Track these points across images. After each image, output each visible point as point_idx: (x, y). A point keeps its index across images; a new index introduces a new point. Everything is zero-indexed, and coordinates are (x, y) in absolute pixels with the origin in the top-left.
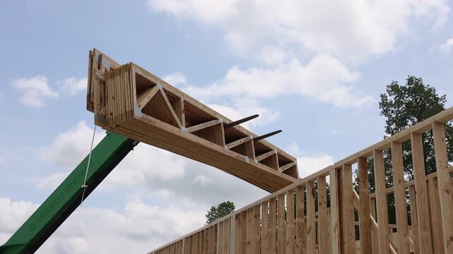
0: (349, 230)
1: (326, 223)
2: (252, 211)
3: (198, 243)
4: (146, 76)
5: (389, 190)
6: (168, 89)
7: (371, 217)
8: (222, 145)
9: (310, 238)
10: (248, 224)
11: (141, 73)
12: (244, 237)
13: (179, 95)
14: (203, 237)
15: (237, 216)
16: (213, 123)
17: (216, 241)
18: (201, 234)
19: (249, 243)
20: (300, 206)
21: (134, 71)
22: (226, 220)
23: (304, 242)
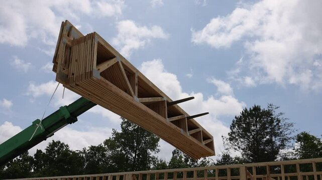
4: (107, 47)
6: (125, 63)
8: (165, 118)
11: (103, 44)
13: (135, 71)
16: (159, 99)
21: (97, 40)
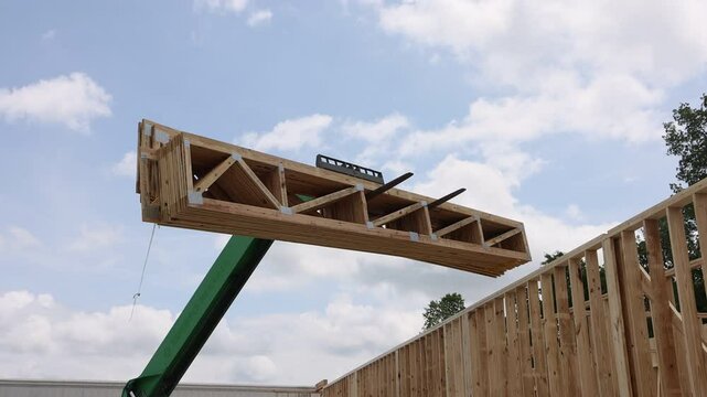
0: (639, 326)
1: (602, 317)
2: (492, 307)
3: (418, 356)
4: (209, 147)
5: (694, 263)
6: (252, 158)
7: (671, 305)
8: (364, 222)
9: (580, 340)
10: (487, 324)
11: (201, 144)
12: (484, 344)
13: (275, 164)
14: (424, 346)
15: (471, 314)
17: (443, 352)
18: (420, 342)
19: (491, 353)
20: (562, 295)
21: (187, 143)
22: (456, 321)
23: (572, 347)
